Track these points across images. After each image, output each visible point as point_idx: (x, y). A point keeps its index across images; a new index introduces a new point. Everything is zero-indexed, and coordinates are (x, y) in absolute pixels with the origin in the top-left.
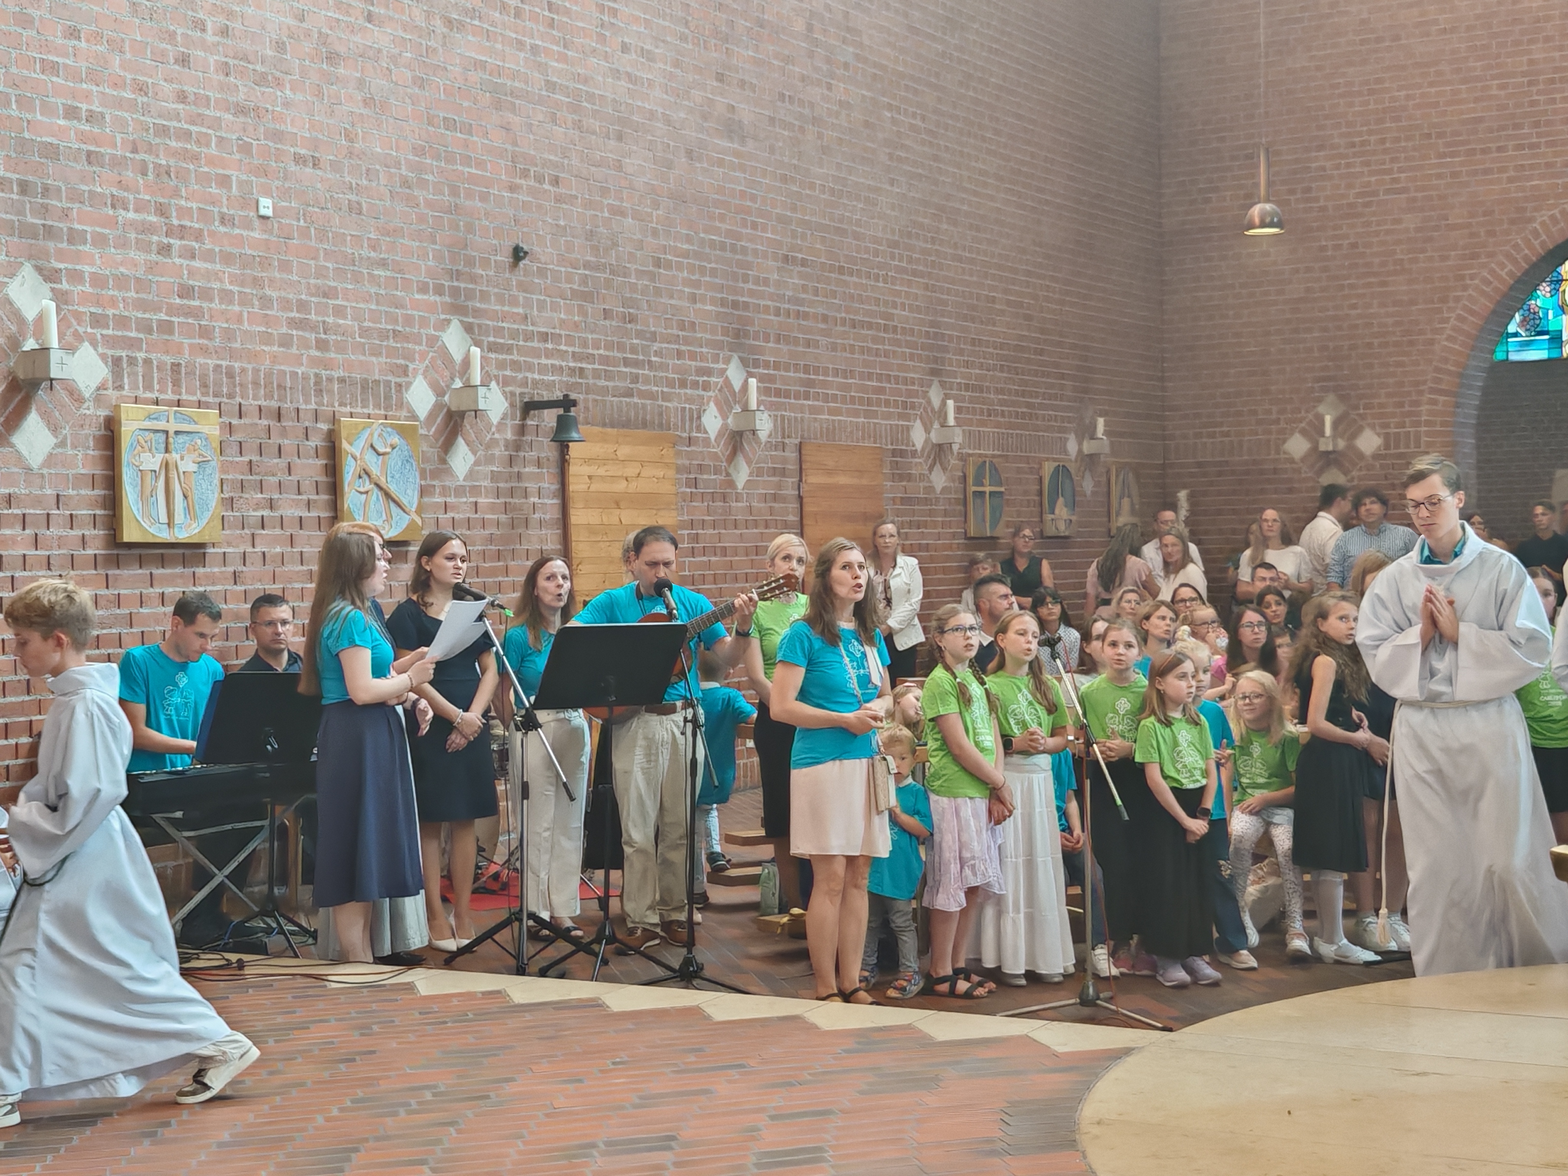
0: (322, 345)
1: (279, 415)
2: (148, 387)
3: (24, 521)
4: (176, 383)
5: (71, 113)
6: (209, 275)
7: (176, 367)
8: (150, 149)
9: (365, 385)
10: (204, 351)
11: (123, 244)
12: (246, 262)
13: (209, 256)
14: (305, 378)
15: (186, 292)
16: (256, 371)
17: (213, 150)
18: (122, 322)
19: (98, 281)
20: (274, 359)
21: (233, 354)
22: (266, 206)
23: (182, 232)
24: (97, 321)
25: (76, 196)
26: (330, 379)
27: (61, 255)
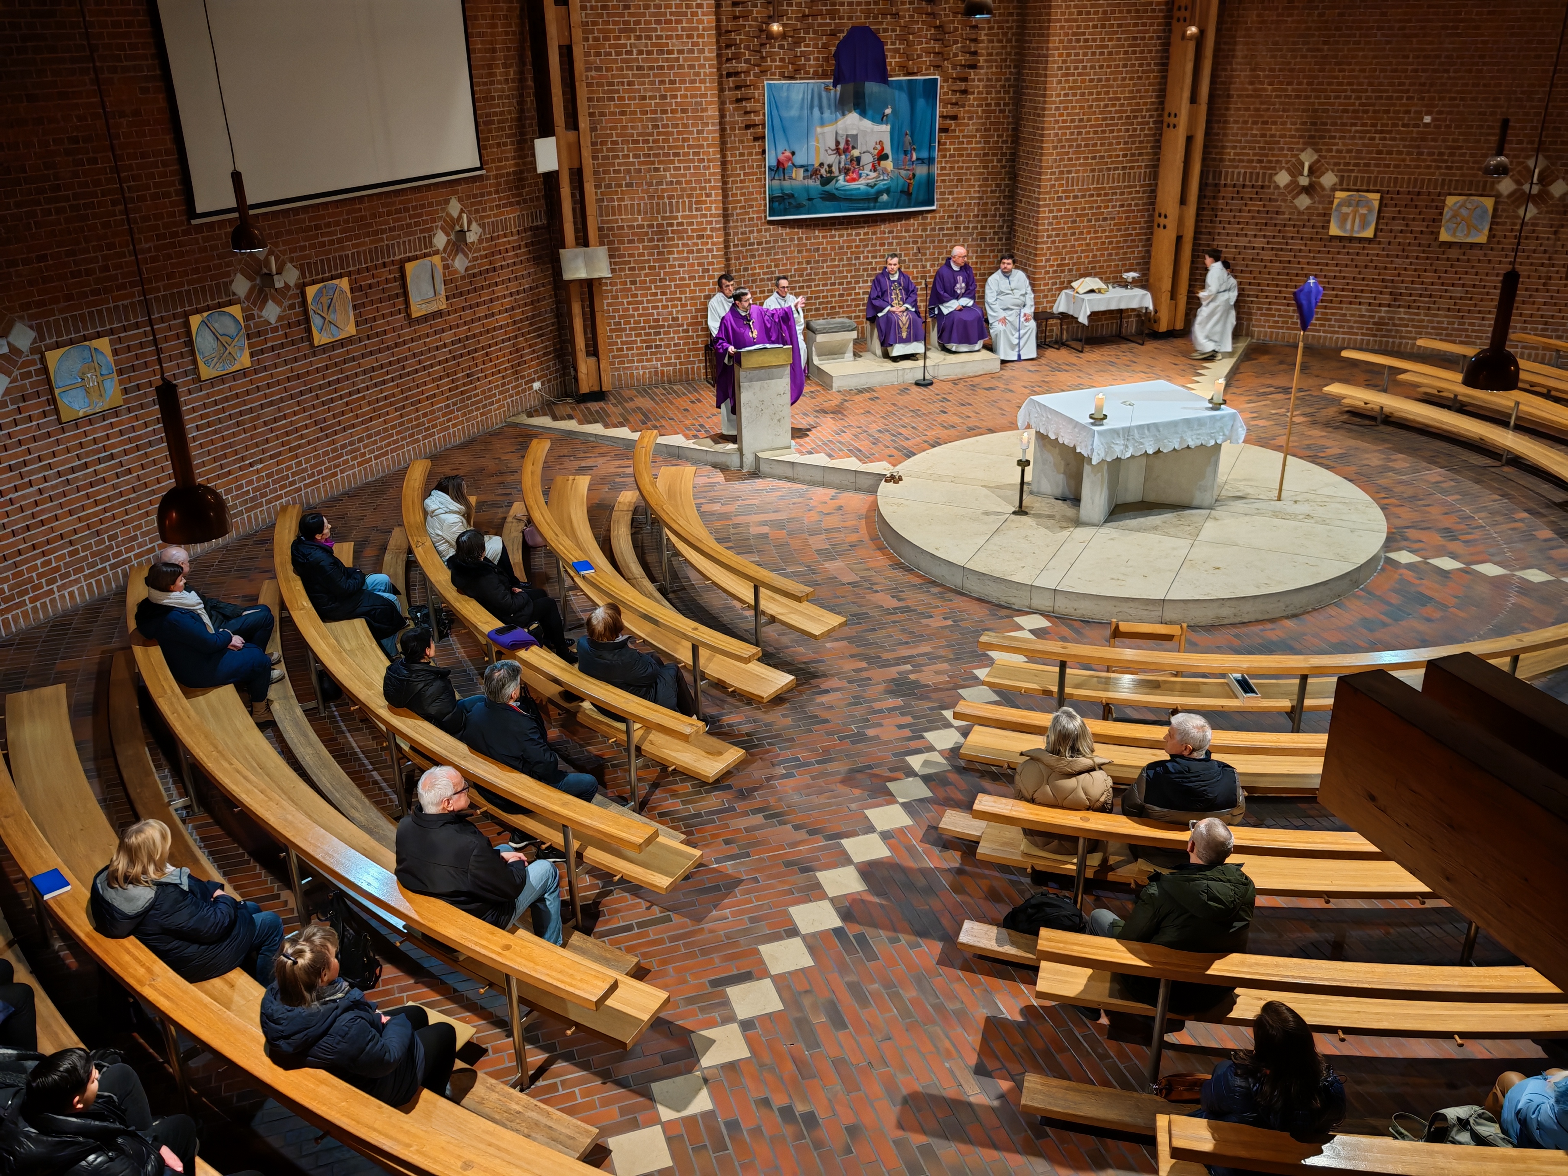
0: (1447, 168)
1: (1419, 194)
2: (1355, 185)
3: (1294, 226)
4: (1368, 184)
5: (1337, 97)
6: (1392, 146)
7: (1369, 178)
8: (1373, 105)
9: (1471, 182)
10: (1385, 173)
11: (1354, 138)
12: (1413, 139)
13: (1394, 139)
14: (1437, 180)
15: (1379, 152)
16: (1410, 179)
17: (1404, 101)
18: (1348, 164)
19: (1338, 151)
20: (1420, 174)
21: (1399, 173)
22: (1427, 119)
23: (1381, 132)
24: (1336, 164)
25: (1335, 124)
26: (1451, 181)
27: (1324, 144)
